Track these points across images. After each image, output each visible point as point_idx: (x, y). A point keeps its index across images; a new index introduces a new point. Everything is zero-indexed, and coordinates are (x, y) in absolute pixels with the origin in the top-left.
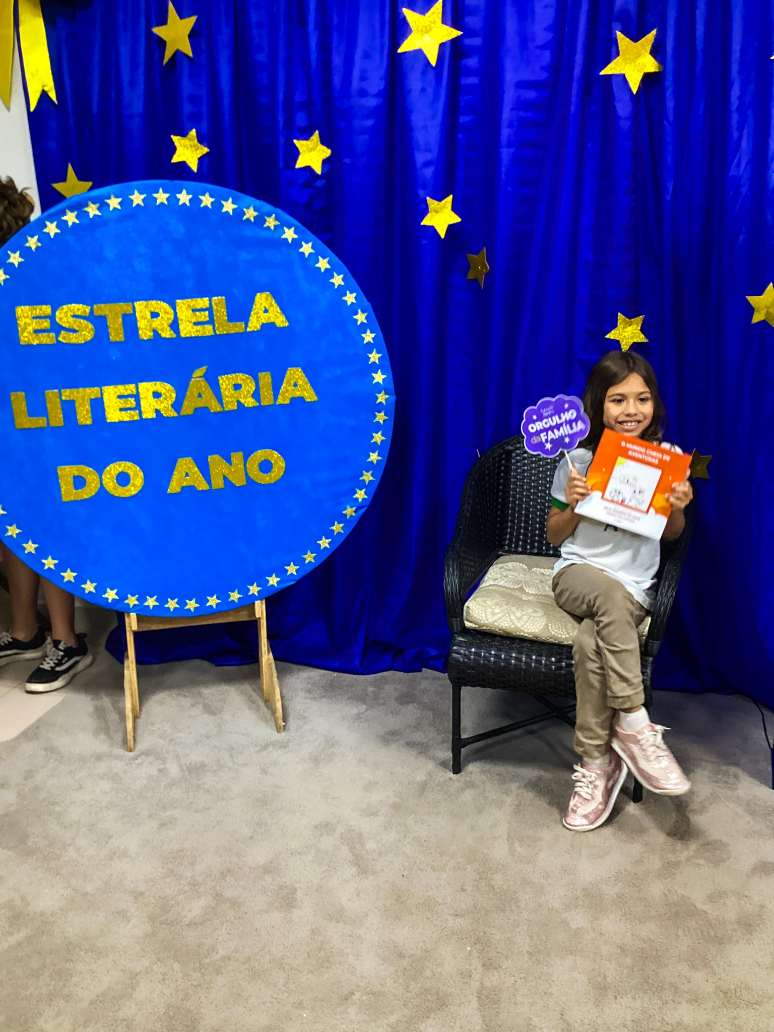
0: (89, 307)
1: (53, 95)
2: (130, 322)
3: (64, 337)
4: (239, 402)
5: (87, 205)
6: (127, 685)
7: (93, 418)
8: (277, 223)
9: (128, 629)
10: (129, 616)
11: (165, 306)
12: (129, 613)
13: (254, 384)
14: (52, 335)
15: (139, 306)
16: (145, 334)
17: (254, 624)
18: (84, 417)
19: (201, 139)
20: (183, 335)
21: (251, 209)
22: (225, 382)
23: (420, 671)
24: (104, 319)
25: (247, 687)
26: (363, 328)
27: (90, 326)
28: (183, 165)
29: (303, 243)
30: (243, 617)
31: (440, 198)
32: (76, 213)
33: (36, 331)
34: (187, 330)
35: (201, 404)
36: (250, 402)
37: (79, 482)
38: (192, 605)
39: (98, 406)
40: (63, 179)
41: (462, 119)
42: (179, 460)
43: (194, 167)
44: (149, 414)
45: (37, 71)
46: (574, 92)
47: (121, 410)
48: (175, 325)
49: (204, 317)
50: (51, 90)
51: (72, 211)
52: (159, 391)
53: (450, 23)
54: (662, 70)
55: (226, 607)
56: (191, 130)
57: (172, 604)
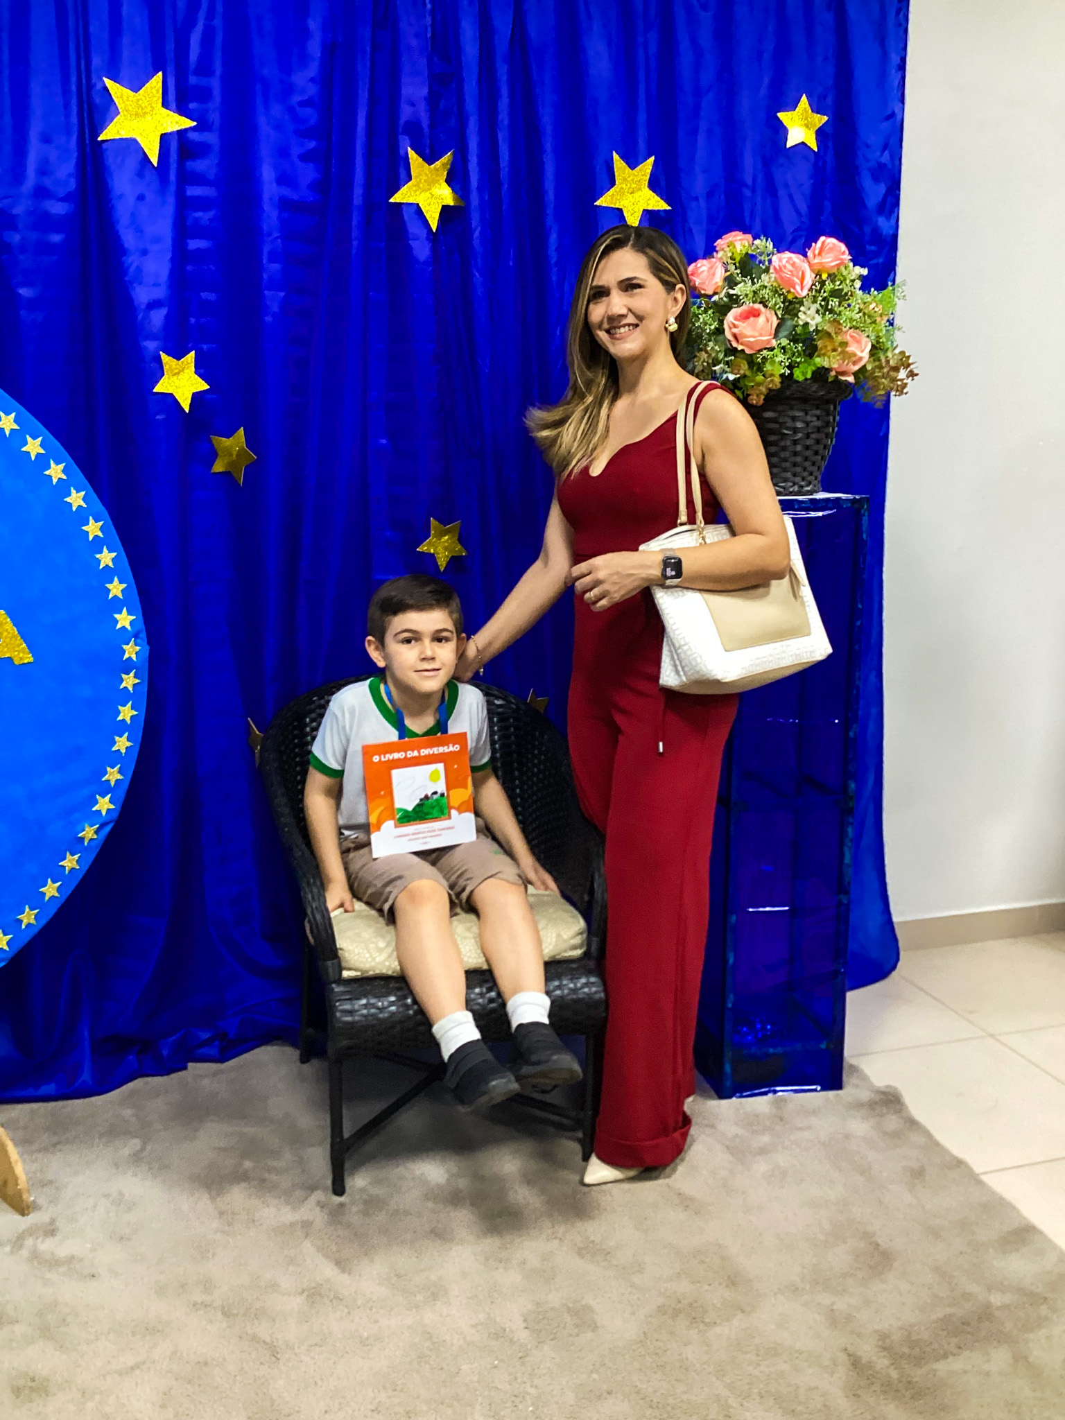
23: (185, 1068)
26: (97, 545)
31: (179, 355)
41: (194, 244)
46: (354, 222)
53: (174, 106)
54: (462, 204)
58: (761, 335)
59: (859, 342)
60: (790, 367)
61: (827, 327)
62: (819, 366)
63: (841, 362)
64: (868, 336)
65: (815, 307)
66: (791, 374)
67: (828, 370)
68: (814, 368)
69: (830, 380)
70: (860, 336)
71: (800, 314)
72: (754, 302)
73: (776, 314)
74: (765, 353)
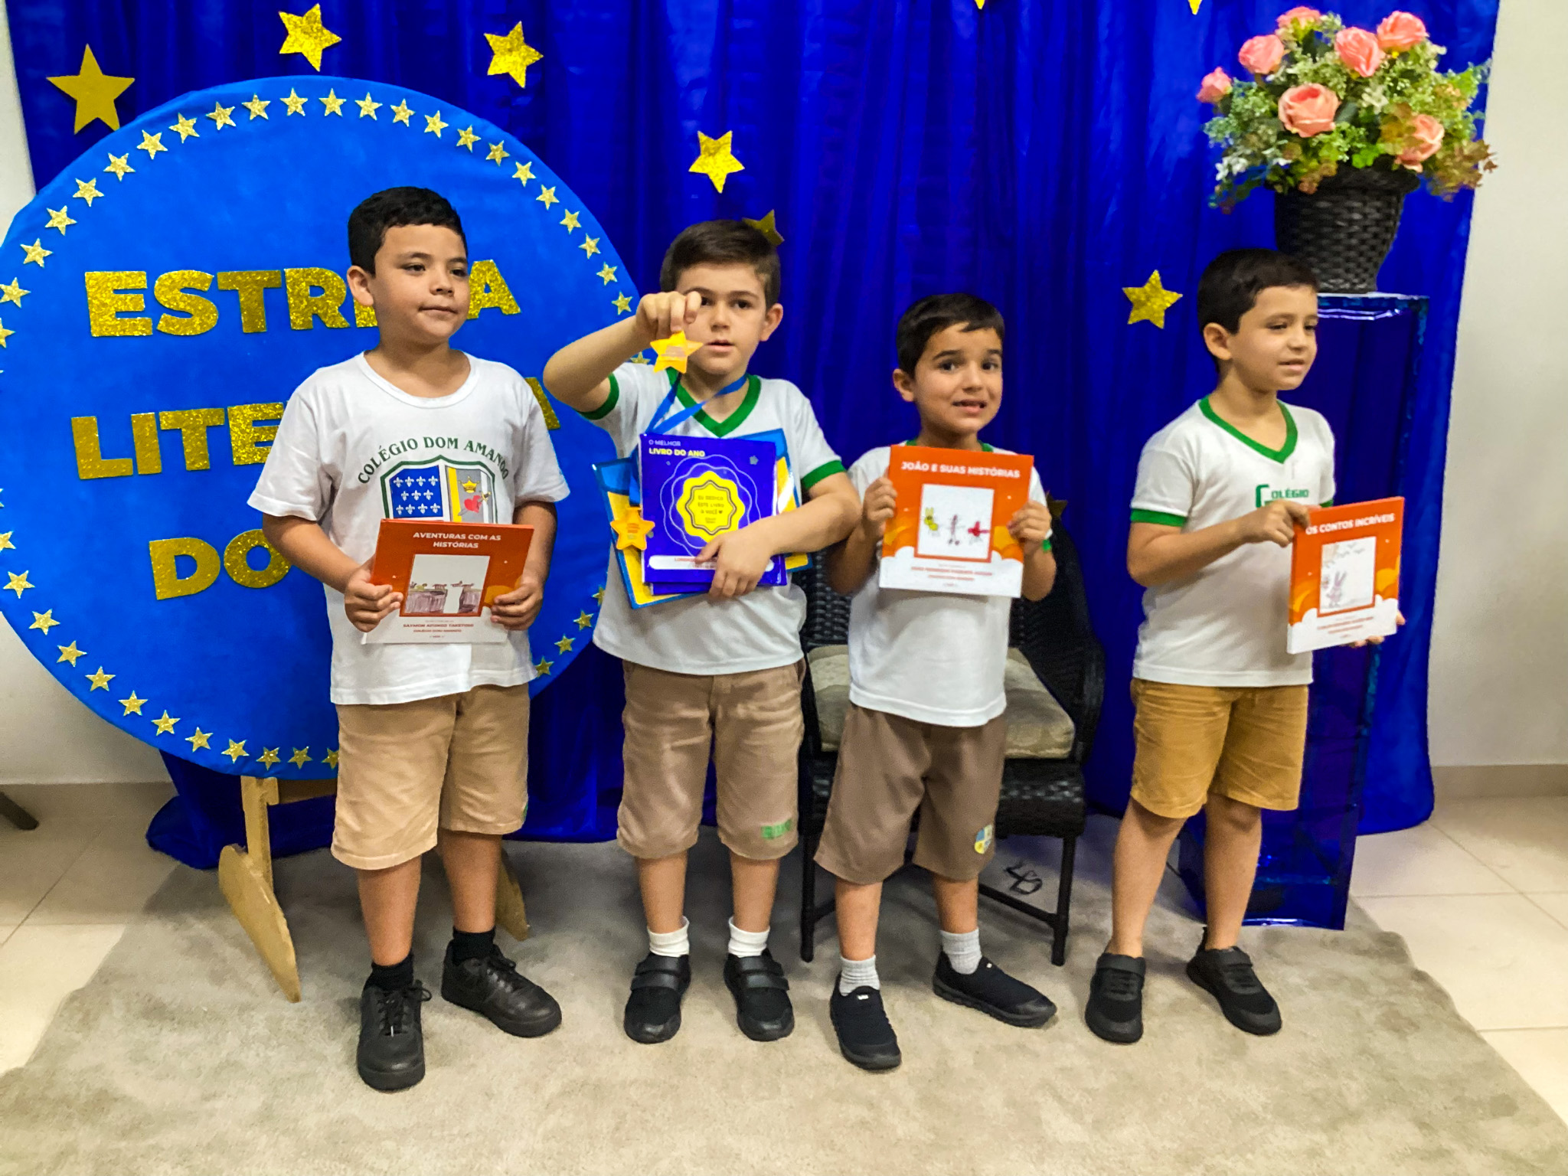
12: (256, 778)
19: (328, 22)
28: (299, 58)
31: (716, 135)
40: (73, 68)
41: (738, 24)
43: (316, 62)
56: (313, 6)
58: (1318, 117)
59: (1429, 128)
60: (1349, 153)
61: (1393, 110)
62: (1382, 152)
63: (1406, 148)
64: (1441, 123)
65: (1380, 89)
66: (1350, 162)
67: (1394, 157)
68: (1377, 155)
69: (1395, 168)
70: (1432, 121)
71: (1365, 96)
72: (1313, 82)
73: (1338, 96)
74: (1322, 137)
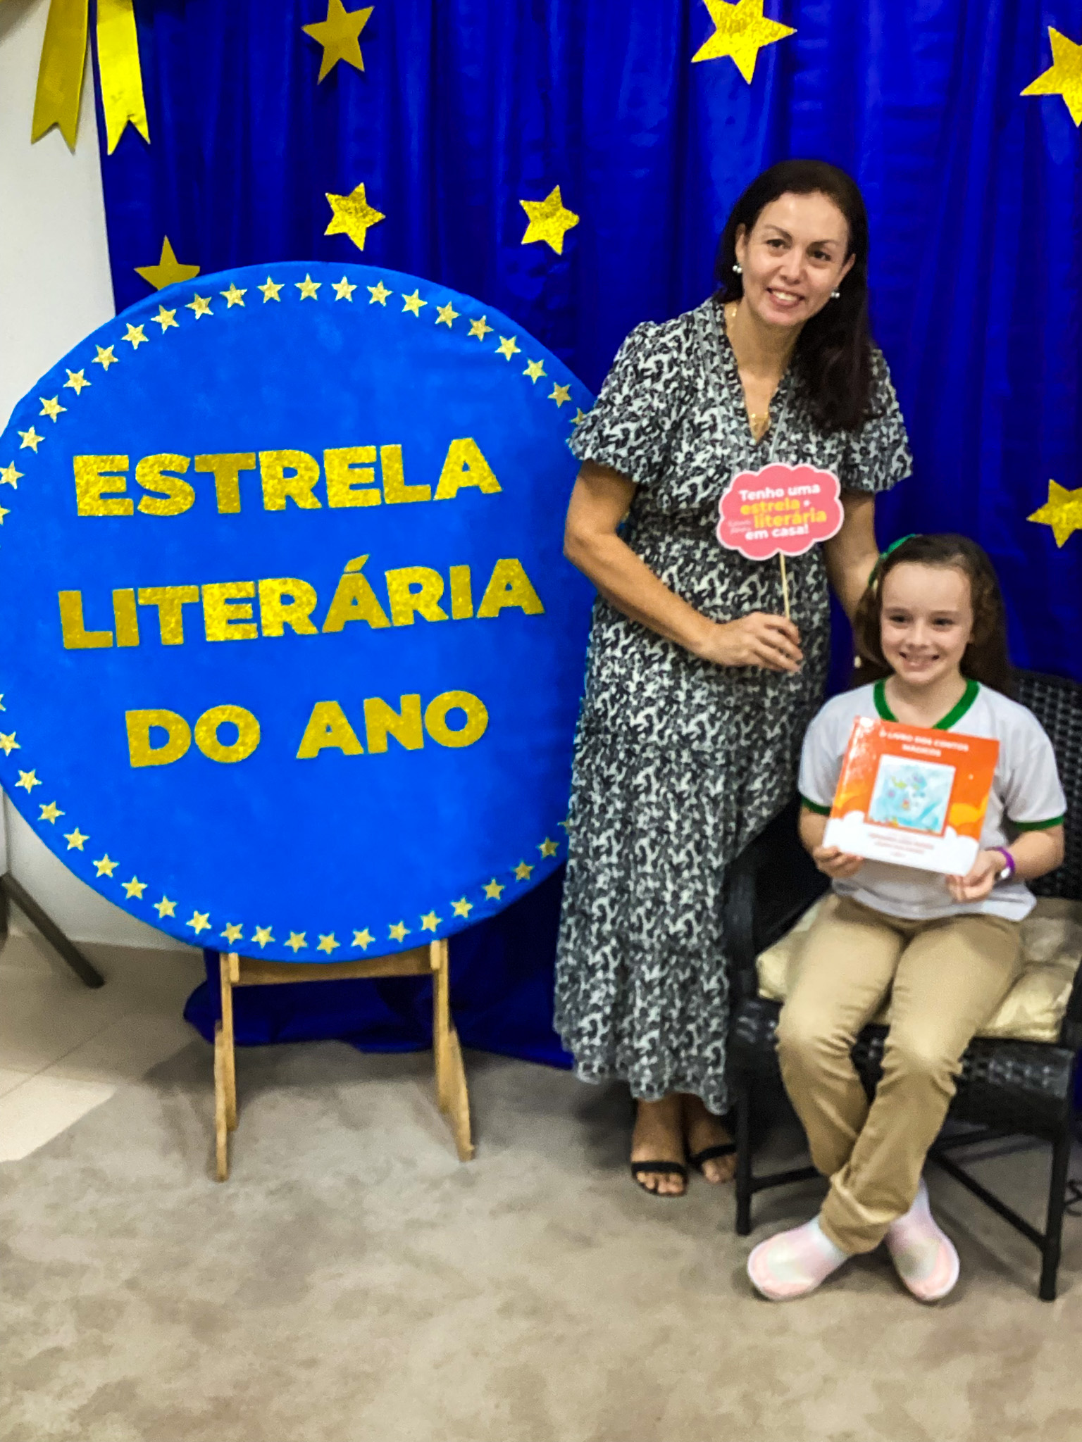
0: (189, 460)
1: (143, 130)
2: (250, 482)
3: (148, 506)
4: (416, 613)
5: (192, 300)
6: (218, 1073)
7: (186, 635)
8: (490, 330)
9: (224, 979)
10: (227, 959)
11: (306, 457)
12: (227, 953)
13: (442, 584)
14: (129, 501)
15: (264, 456)
16: (273, 502)
17: (426, 981)
18: (171, 632)
19: (372, 200)
20: (332, 504)
21: (449, 307)
22: (397, 579)
24: (210, 477)
25: (412, 1088)
27: (188, 488)
28: (343, 238)
29: (530, 362)
30: (410, 968)
32: (174, 311)
33: (104, 496)
34: (340, 497)
35: (356, 614)
36: (433, 613)
37: (159, 737)
38: (328, 943)
39: (193, 615)
40: (155, 260)
42: (317, 705)
43: (360, 243)
44: (274, 631)
45: (121, 93)
47: (230, 622)
48: (320, 490)
49: (368, 475)
50: (140, 122)
51: (168, 308)
52: (291, 593)
53: (775, 15)
55: (385, 948)
56: (358, 184)
57: (296, 941)
